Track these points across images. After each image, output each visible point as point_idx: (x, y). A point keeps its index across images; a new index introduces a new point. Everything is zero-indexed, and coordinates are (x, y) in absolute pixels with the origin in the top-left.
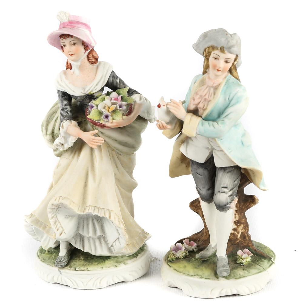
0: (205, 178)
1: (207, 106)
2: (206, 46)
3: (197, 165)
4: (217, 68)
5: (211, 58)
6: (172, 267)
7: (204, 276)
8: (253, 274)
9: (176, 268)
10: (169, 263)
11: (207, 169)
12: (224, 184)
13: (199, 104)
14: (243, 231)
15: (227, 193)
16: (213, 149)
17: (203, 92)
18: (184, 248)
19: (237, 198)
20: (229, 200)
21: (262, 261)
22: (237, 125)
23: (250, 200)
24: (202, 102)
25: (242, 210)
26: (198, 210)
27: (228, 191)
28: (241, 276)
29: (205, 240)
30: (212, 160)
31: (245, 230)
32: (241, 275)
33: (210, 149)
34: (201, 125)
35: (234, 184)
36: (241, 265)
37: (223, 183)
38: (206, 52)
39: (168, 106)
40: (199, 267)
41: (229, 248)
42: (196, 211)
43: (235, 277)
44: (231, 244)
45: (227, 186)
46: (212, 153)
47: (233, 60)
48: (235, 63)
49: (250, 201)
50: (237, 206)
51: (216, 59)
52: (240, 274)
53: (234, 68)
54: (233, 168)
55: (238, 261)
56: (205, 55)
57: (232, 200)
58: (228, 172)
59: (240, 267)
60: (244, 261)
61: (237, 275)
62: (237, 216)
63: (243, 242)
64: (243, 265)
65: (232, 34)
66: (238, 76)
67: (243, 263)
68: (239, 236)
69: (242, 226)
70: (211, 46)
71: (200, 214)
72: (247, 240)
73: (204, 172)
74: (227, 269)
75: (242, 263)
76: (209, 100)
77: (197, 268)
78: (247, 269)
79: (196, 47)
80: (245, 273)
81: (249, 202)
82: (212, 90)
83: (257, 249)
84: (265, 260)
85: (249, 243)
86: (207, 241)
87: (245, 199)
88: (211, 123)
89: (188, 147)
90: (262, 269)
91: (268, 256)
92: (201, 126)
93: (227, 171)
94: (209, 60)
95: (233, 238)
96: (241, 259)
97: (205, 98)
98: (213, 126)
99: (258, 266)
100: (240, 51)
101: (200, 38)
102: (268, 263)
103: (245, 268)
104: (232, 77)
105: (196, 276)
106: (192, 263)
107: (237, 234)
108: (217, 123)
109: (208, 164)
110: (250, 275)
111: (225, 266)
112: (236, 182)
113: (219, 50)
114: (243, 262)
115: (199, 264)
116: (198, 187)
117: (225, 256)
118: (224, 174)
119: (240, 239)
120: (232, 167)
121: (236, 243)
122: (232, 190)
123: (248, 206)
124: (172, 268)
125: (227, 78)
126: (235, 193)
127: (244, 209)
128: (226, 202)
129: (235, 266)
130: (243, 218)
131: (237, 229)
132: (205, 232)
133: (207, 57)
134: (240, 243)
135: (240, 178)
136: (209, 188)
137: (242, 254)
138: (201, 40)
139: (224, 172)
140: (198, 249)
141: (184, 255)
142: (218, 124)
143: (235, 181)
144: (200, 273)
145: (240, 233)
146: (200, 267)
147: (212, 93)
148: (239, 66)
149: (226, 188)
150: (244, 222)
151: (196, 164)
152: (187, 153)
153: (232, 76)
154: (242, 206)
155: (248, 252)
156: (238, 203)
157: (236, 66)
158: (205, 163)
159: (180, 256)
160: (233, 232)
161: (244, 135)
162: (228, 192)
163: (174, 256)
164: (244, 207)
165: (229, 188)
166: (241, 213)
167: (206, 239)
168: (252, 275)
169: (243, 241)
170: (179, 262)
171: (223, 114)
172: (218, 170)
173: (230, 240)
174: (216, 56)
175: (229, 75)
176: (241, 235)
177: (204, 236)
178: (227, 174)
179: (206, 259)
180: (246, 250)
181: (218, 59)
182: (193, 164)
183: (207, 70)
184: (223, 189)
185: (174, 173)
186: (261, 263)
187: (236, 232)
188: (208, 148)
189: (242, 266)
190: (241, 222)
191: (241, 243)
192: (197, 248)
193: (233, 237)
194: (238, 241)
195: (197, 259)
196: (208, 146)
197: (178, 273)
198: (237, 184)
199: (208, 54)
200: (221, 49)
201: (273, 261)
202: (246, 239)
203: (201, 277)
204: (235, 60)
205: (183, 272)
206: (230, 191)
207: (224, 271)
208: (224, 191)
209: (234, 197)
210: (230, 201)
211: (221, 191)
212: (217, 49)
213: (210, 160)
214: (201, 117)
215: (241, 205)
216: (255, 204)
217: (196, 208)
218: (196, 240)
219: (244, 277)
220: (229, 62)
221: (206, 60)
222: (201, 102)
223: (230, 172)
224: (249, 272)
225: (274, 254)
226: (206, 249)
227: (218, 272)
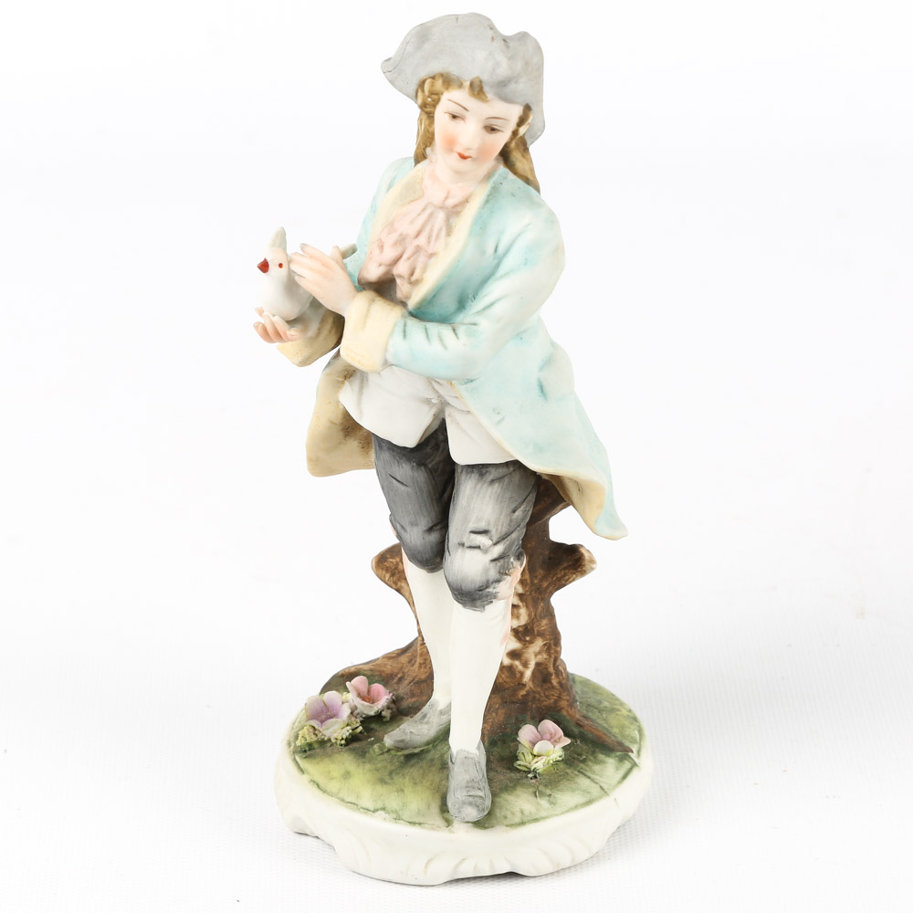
0: (419, 493)
1: (424, 270)
2: (423, 74)
3: (393, 451)
4: (459, 149)
5: (441, 113)
6: (308, 773)
7: (406, 815)
8: (567, 812)
9: (317, 778)
10: (298, 758)
11: (425, 465)
12: (479, 520)
13: (396, 261)
14: (541, 658)
15: (486, 551)
16: (444, 404)
17: (412, 222)
18: (346, 712)
19: (521, 565)
20: (493, 574)
21: (598, 762)
22: (524, 331)
23: (569, 561)
24: (409, 258)
25: (540, 593)
26: (399, 584)
27: (491, 543)
28: (525, 819)
29: (419, 682)
30: (441, 437)
31: (550, 656)
32: (526, 812)
33: (435, 404)
34: (402, 334)
35: (511, 521)
36: (530, 775)
37: (474, 518)
38: (423, 91)
39: (294, 267)
40: (392, 779)
41: (494, 714)
42: (394, 586)
43: (506, 823)
44: (499, 701)
45: (486, 528)
46: (441, 417)
47: (515, 120)
48: (522, 130)
49: (565, 565)
50: (522, 582)
51: (454, 117)
52: (522, 812)
53: (517, 145)
54: (511, 469)
55: (520, 763)
56: (420, 101)
57: (504, 572)
58: (492, 481)
59: (523, 785)
60: (539, 765)
61: (513, 814)
62: (523, 611)
63: (539, 694)
64: (535, 777)
65: (512, 38)
66: (532, 170)
67: (535, 771)
68: (528, 674)
69: (539, 643)
70: (442, 75)
71: (407, 594)
72: (553, 687)
73: (416, 474)
74: (481, 797)
75: (532, 769)
76: (430, 252)
77: (386, 783)
78: (548, 792)
79: (393, 69)
80: (540, 805)
81: (565, 569)
82: (441, 216)
83: (585, 717)
84: (609, 756)
85: (559, 697)
86: (425, 685)
87: (550, 558)
88: (434, 328)
89: (365, 391)
90: (595, 790)
91: (620, 744)
92: (401, 337)
93: (489, 477)
94: (433, 117)
95: (508, 680)
96: (531, 757)
97: (418, 246)
98: (441, 340)
99: (583, 782)
100: (539, 92)
101: (406, 42)
102: (617, 769)
103: (541, 788)
104: (511, 176)
105: (379, 812)
106: (370, 761)
107: (520, 668)
108: (454, 330)
109: (428, 450)
110: (557, 815)
111: (476, 785)
112: (517, 513)
113: (467, 90)
114: (535, 766)
115: (393, 768)
116: (395, 520)
117: (478, 748)
118: (479, 486)
119: (531, 684)
120: (507, 464)
121: (519, 700)
122: (504, 539)
123: (559, 579)
124: (305, 778)
125: (494, 179)
126: (514, 548)
127: (547, 588)
128: (484, 579)
129: (511, 780)
130: (542, 618)
131: (524, 653)
132: (421, 655)
133: (428, 109)
134: (530, 698)
135: (532, 497)
136: (430, 525)
137: (533, 736)
138: (409, 48)
139: (478, 481)
140: (395, 710)
141: (346, 732)
142: (456, 334)
143: (514, 511)
144: (393, 801)
145: (532, 665)
146: (396, 778)
147: (441, 229)
148: (535, 137)
149: (485, 532)
150: (544, 630)
151: (389, 448)
152: (361, 412)
153: (510, 173)
154: (541, 580)
155: (553, 731)
156: (527, 572)
157: (526, 137)
158: (421, 446)
159: (335, 735)
160: (507, 661)
161: (549, 362)
162: (491, 549)
163: (313, 736)
164: (545, 584)
165: (495, 535)
166: (535, 602)
167: (423, 677)
168: (563, 813)
169: (539, 689)
170: (330, 756)
171: (477, 297)
172: (459, 470)
173: (497, 688)
174: (456, 110)
175: (502, 169)
176: (533, 673)
177: (417, 665)
178: (490, 489)
179: (416, 751)
180: (548, 724)
181: (463, 118)
182: (380, 447)
183: (428, 150)
184: (473, 536)
185: (323, 464)
186: (596, 768)
187: (517, 663)
188: (428, 401)
189: (534, 781)
190: (536, 629)
191: (534, 697)
192: (393, 706)
193: (507, 677)
194: (523, 692)
195: (389, 750)
196: (430, 395)
197: (325, 796)
198: (523, 520)
199: (429, 100)
200: (472, 85)
201: (636, 760)
202: (552, 684)
203: (395, 816)
204: (522, 121)
205: (341, 795)
206: (495, 544)
207: (470, 804)
208: (477, 543)
209: (512, 560)
210: (498, 576)
211: (466, 545)
212: (461, 86)
213: (436, 439)
214: (403, 304)
215: (536, 577)
216: (583, 573)
217: (393, 575)
218: (392, 675)
219: (536, 820)
220: (499, 130)
221: (424, 117)
222: (405, 257)
223: (500, 479)
224: (552, 803)
225: (640, 731)
226: (419, 715)
227: (450, 804)
